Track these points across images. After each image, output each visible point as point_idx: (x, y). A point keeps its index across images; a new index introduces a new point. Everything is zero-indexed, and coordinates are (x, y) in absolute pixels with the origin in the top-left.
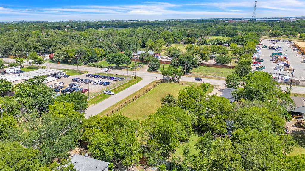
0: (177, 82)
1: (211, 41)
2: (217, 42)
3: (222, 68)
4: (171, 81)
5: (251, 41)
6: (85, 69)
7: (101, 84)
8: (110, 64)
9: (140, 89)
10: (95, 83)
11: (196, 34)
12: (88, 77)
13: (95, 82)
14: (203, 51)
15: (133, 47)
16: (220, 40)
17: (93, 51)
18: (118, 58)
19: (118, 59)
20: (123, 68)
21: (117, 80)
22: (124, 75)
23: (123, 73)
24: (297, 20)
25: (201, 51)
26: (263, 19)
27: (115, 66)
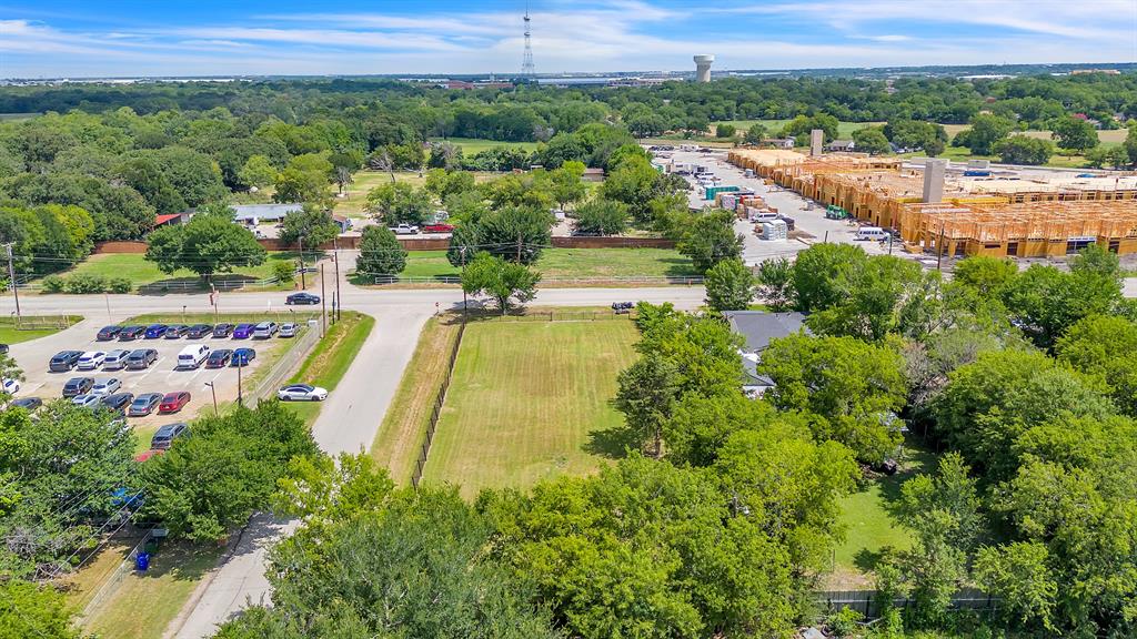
0: (519, 312)
1: (478, 156)
2: (503, 161)
3: (608, 246)
4: (496, 313)
5: (631, 151)
6: (39, 305)
7: (215, 361)
8: (169, 271)
9: (408, 357)
10: (191, 362)
11: (400, 132)
12: (110, 338)
13: (190, 357)
14: (535, 193)
15: (197, 192)
16: (511, 152)
17: (49, 221)
18: (214, 240)
19: (217, 247)
20: (234, 283)
21: (269, 337)
22: (275, 309)
23: (269, 303)
24: (664, 83)
25: (527, 194)
26: (550, 78)
27: (193, 279)
